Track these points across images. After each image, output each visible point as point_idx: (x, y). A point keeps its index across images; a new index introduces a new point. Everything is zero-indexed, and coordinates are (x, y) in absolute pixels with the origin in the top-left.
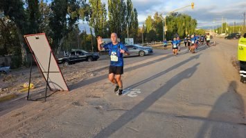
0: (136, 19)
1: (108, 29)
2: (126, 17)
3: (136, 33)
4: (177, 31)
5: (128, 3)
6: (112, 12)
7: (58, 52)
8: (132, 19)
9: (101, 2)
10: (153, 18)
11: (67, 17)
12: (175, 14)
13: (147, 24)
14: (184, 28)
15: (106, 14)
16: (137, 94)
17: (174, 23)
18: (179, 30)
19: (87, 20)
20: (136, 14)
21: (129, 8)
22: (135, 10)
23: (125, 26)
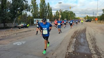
0: (51, 11)
1: (39, 15)
2: (47, 10)
3: (51, 17)
4: (67, 17)
5: (48, 5)
6: (41, 8)
7: (14, 24)
8: (50, 11)
9: (36, 3)
10: (59, 11)
11: (18, 9)
12: (67, 11)
13: (56, 14)
14: (70, 16)
15: (38, 8)
16: (22, 44)
17: (66, 14)
18: (68, 17)
19: (27, 11)
20: (51, 9)
21: (49, 7)
22: (51, 8)
23: (46, 14)
